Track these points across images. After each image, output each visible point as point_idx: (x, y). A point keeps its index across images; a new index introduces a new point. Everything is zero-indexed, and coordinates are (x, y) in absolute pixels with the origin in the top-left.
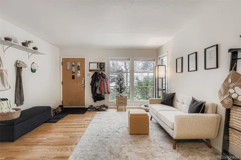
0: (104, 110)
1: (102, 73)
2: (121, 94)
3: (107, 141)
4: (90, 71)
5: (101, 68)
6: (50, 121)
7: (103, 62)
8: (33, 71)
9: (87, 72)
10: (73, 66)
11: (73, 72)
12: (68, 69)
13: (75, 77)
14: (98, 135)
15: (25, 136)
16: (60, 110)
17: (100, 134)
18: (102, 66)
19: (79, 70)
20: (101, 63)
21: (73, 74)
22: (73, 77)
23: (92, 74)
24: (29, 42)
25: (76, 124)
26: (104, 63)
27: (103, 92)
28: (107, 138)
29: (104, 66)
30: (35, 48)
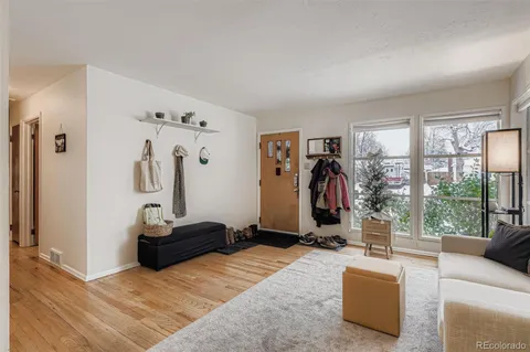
0: (334, 249)
1: (334, 161)
2: (374, 215)
3: (279, 317)
4: (309, 157)
5: (332, 151)
6: (224, 251)
7: (338, 135)
8: (204, 162)
9: (303, 161)
10: (279, 148)
11: (278, 162)
12: (271, 155)
13: (282, 172)
14: (274, 298)
15: (176, 267)
16: (249, 234)
17: (279, 295)
18: (334, 146)
19: (288, 156)
20: (331, 139)
21: (279, 166)
22: (278, 172)
23: (313, 163)
24: (190, 115)
25: (257, 264)
26: (339, 138)
27: (333, 204)
28: (286, 309)
29: (339, 145)
30: (203, 124)
